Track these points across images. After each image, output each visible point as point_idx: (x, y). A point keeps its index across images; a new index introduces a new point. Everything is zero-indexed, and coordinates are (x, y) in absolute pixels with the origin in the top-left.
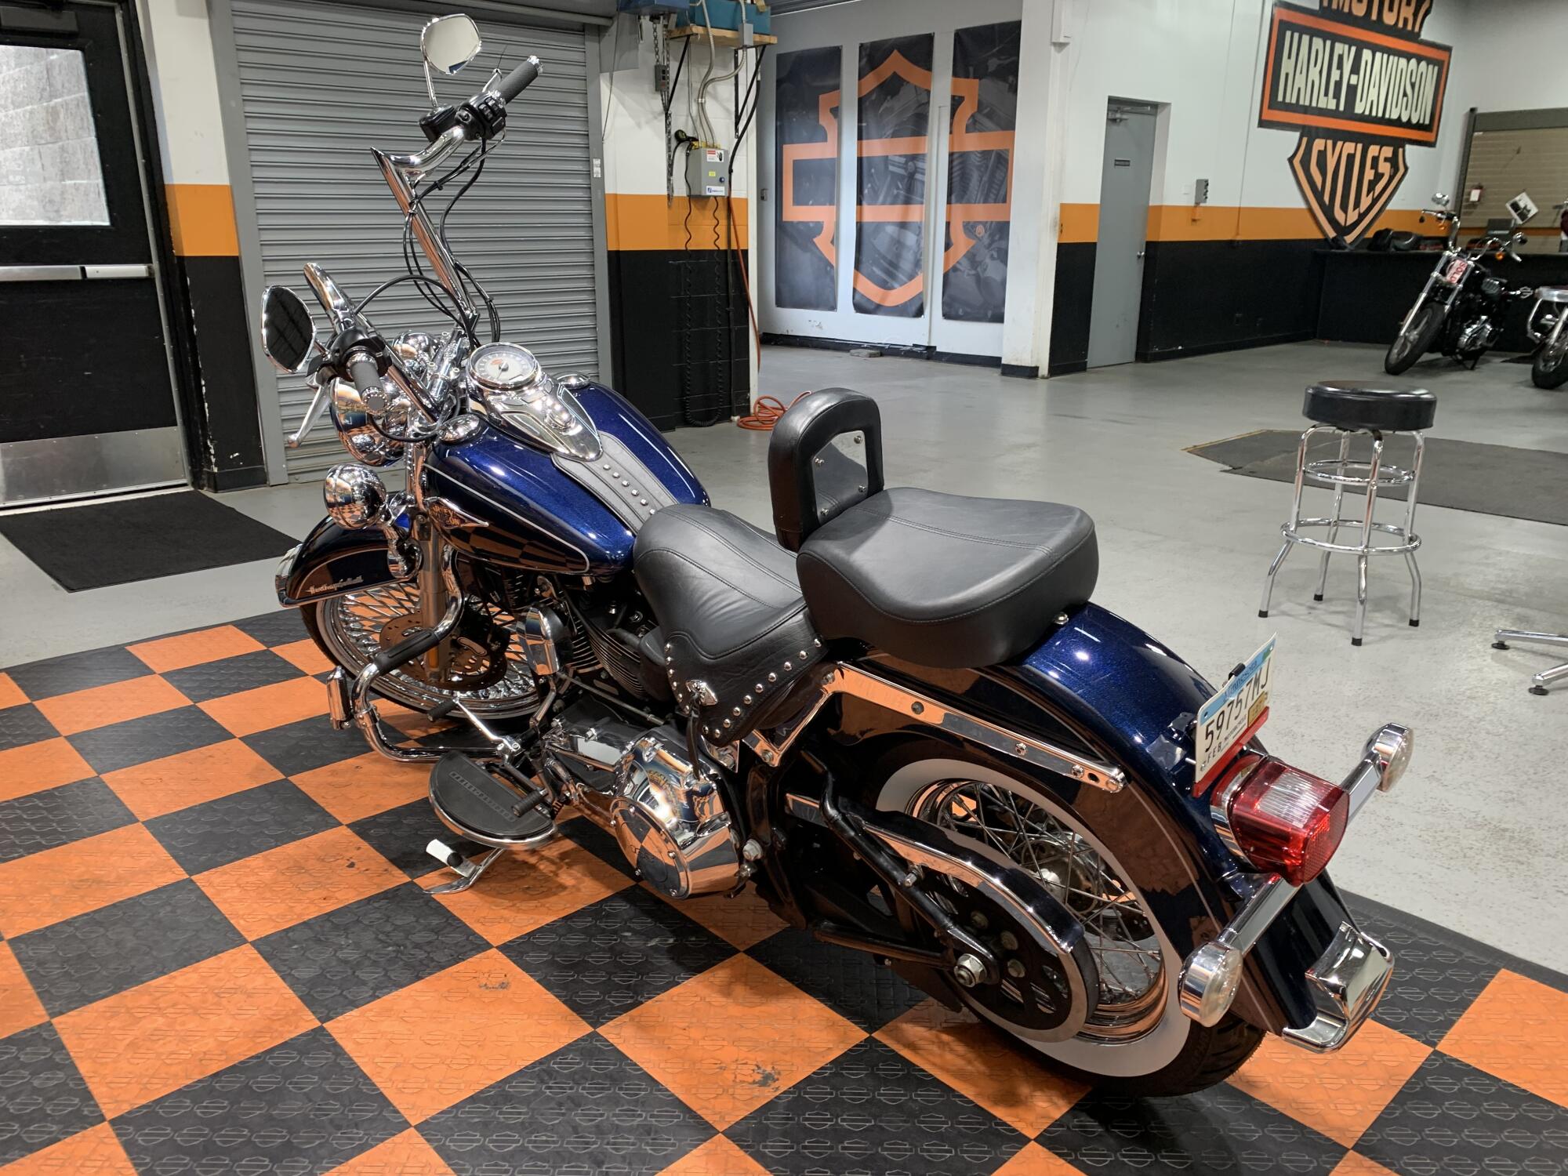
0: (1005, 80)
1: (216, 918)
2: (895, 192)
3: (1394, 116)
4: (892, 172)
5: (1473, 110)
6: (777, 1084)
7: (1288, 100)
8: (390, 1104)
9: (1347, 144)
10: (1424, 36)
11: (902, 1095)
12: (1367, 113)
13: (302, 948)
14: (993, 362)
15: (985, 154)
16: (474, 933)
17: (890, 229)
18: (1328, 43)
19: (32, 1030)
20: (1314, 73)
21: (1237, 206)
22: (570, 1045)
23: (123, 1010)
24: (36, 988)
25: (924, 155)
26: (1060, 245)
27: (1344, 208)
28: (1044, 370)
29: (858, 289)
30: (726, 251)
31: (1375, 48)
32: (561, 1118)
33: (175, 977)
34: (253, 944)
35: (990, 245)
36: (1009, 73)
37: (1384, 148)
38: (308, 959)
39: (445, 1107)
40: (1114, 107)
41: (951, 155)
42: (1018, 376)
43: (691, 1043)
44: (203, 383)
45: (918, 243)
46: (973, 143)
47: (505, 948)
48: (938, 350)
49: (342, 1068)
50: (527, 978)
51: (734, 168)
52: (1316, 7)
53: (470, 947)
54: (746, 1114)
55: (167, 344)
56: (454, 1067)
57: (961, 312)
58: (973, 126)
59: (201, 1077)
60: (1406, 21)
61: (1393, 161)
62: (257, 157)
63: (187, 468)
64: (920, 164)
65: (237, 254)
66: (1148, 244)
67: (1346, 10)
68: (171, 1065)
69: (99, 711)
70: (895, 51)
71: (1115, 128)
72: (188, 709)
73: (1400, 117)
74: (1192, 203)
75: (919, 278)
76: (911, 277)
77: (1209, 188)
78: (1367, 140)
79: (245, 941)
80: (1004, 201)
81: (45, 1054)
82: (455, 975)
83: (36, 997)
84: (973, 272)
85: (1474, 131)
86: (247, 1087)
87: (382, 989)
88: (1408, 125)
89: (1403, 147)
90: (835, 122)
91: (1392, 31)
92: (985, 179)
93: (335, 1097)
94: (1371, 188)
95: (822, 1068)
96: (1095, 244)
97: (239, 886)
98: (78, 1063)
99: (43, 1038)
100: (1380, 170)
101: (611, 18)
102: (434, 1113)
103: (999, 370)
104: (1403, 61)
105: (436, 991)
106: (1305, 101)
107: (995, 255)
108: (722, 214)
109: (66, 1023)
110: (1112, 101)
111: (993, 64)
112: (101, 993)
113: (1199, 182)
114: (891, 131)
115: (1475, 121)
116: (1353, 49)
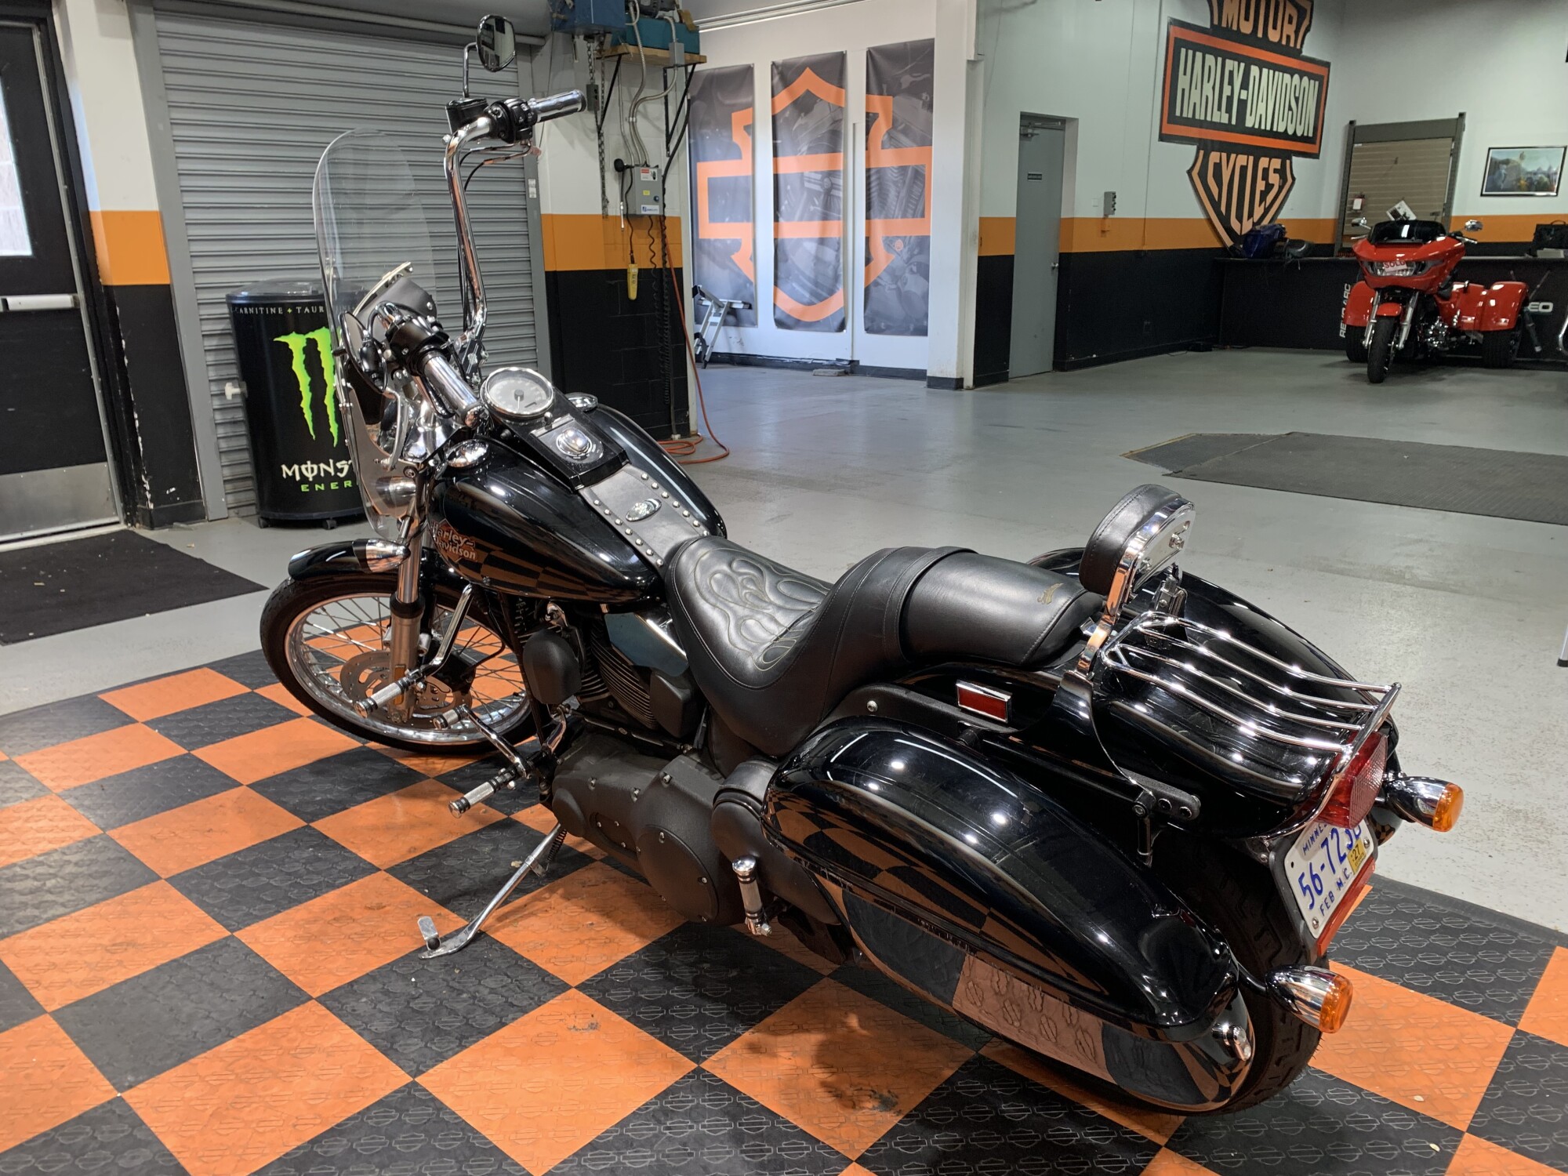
0: (921, 99)
1: (272, 975)
2: (812, 208)
3: (1281, 129)
4: (809, 190)
5: (1352, 123)
6: (897, 1108)
7: (1185, 115)
8: (509, 1157)
9: (1240, 156)
10: (1305, 53)
11: (1024, 1110)
12: (1257, 126)
13: (372, 1001)
14: (918, 375)
15: (903, 169)
16: (549, 975)
17: (811, 247)
18: (1220, 59)
19: (102, 1106)
20: (1208, 87)
21: (1143, 217)
22: (676, 1083)
23: (197, 1079)
24: (94, 1062)
25: (839, 171)
26: (981, 259)
27: (1240, 218)
28: (969, 381)
29: (778, 304)
30: (661, 269)
31: (1262, 64)
32: (689, 1159)
33: (243, 1041)
34: (318, 999)
35: (909, 259)
36: (923, 90)
37: (1273, 160)
38: (381, 1011)
39: (566, 1157)
40: (1026, 122)
41: (868, 170)
42: (943, 388)
43: (800, 1072)
44: (136, 416)
45: (837, 257)
46: (888, 159)
47: (582, 987)
48: (861, 364)
49: (447, 1122)
50: (616, 1018)
51: (666, 186)
52: (1208, 25)
53: (548, 988)
54: (875, 1140)
55: (94, 376)
56: (564, 1114)
57: (883, 325)
58: (892, 140)
59: (299, 1144)
60: (1288, 37)
61: (1281, 172)
62: (187, 182)
63: (119, 505)
64: (835, 180)
65: (167, 282)
66: (1061, 255)
67: (1235, 28)
68: (263, 1133)
69: (87, 765)
70: (808, 69)
71: (1027, 143)
72: (182, 758)
73: (1286, 130)
74: (1102, 216)
75: (839, 294)
76: (831, 292)
77: (1116, 200)
78: (1257, 152)
79: (310, 998)
80: (923, 216)
81: (123, 1131)
82: (539, 1019)
83: (96, 1069)
84: (894, 286)
85: (1354, 143)
86: (351, 1150)
87: (467, 1038)
88: (1294, 137)
89: (1290, 159)
90: (750, 138)
91: (1276, 48)
92: (903, 193)
93: (448, 1154)
94: (1263, 198)
95: (937, 1089)
96: (1012, 257)
97: (288, 940)
98: (160, 1137)
99: (116, 1113)
100: (1271, 182)
101: (543, 37)
102: (556, 1163)
103: (925, 383)
104: (1287, 76)
105: (524, 1036)
106: (1200, 116)
107: (915, 269)
108: (654, 232)
109: (137, 1097)
110: (1024, 117)
111: (906, 80)
112: (168, 1062)
113: (1106, 194)
114: (805, 148)
115: (1356, 133)
116: (1242, 65)
